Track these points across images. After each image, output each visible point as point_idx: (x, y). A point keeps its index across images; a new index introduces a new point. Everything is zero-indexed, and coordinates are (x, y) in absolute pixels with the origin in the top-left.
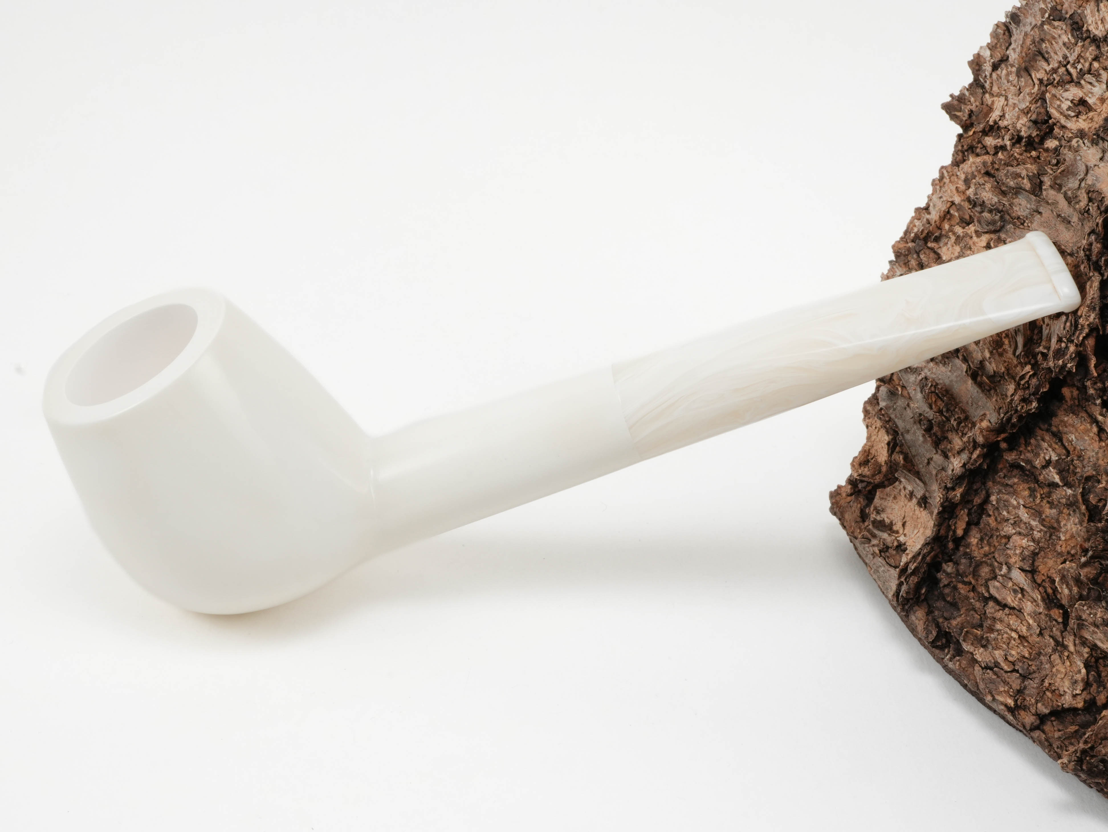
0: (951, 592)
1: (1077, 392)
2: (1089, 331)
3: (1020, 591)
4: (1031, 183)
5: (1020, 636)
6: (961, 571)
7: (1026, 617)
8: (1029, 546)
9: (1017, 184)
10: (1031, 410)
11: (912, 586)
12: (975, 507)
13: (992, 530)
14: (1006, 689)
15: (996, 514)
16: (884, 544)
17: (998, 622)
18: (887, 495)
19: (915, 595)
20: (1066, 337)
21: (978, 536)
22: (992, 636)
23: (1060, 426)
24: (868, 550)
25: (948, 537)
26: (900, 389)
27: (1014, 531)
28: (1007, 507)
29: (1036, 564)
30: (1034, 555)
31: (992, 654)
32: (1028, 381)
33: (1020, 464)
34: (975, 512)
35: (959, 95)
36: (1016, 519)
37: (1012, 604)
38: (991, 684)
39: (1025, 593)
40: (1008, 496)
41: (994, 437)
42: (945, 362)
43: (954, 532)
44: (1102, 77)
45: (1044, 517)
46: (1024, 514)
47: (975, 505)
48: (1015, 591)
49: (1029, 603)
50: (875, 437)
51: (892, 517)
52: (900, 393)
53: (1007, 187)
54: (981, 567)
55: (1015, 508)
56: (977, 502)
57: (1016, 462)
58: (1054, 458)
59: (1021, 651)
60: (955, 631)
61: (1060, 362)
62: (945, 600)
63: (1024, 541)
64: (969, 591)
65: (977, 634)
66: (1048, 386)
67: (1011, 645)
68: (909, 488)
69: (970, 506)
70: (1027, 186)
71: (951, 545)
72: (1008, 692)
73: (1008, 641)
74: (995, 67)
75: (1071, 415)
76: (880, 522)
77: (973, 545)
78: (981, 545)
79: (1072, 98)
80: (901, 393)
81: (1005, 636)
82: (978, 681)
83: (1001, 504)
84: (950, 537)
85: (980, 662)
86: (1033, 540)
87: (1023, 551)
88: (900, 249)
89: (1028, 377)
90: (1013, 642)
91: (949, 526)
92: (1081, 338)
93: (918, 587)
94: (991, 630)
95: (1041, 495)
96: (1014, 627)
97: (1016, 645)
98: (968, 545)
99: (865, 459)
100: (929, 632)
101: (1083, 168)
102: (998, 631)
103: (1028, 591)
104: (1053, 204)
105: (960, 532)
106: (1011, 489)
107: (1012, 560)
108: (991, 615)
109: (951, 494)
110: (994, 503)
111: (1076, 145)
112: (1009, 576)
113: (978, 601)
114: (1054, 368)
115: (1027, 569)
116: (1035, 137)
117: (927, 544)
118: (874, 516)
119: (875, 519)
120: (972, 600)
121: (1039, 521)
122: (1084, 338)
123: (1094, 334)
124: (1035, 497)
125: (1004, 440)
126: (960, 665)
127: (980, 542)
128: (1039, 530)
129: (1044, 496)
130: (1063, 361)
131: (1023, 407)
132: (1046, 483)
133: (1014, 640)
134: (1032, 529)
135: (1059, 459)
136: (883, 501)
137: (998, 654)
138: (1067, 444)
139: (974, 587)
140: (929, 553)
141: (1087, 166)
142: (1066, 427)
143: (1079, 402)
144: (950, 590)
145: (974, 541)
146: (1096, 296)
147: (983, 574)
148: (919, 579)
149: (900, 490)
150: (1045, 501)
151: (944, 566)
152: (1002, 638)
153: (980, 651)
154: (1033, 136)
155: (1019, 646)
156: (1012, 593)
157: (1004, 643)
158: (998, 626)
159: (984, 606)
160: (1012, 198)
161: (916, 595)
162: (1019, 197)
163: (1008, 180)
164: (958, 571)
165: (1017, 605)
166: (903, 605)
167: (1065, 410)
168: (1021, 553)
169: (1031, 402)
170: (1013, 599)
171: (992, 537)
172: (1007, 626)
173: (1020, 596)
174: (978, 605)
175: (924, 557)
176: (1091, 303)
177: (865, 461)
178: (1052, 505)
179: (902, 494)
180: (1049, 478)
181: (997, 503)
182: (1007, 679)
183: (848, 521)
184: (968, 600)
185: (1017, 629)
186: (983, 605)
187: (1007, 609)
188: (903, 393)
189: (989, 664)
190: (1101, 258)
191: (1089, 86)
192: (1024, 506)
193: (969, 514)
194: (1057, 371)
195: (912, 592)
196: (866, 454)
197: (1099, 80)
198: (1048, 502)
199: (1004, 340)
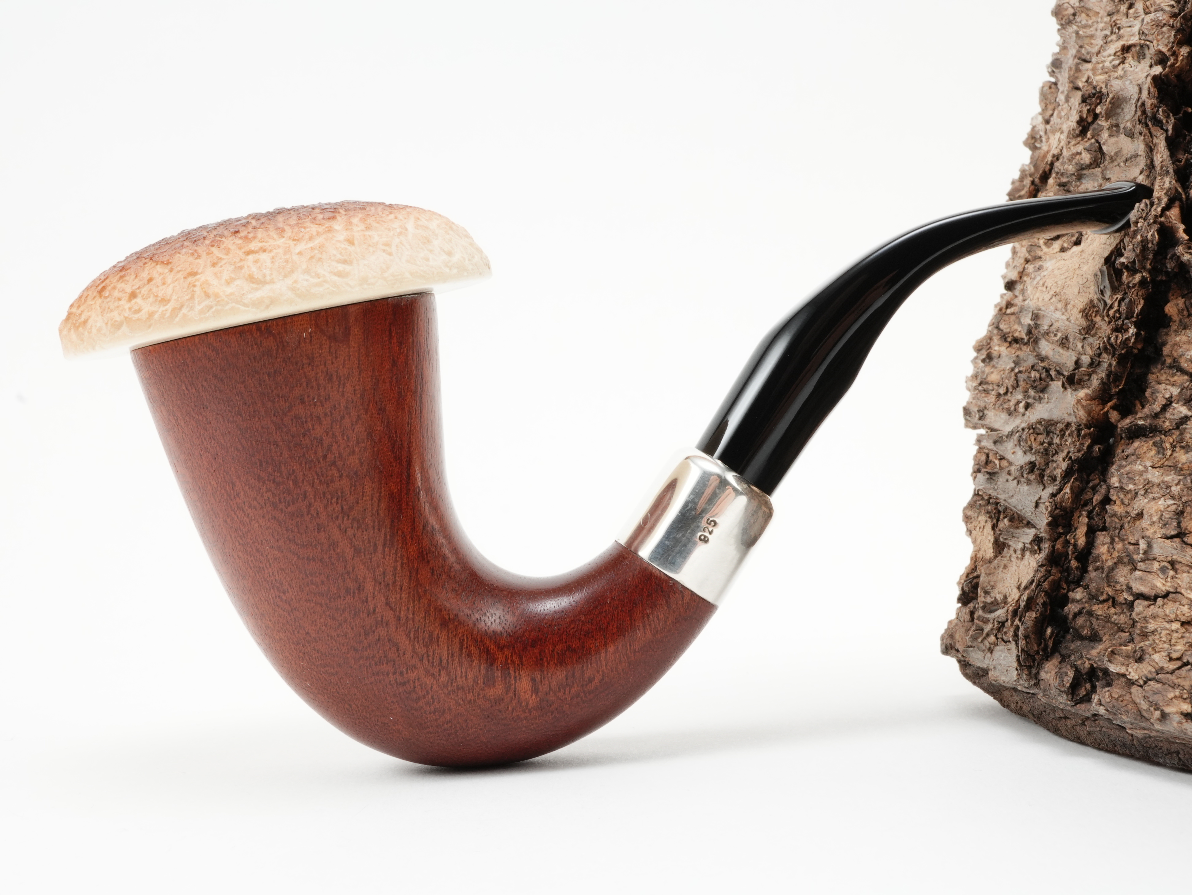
0: (1086, 621)
1: (1183, 300)
2: (1169, 200)
3: (1170, 567)
4: (1090, 154)
5: (1183, 624)
6: (1094, 591)
7: (1185, 594)
8: (1168, 506)
9: (1076, 164)
10: (1128, 339)
11: (1030, 624)
12: (1097, 509)
13: (1121, 518)
14: (1177, 693)
15: (1122, 496)
16: (999, 622)
17: (1151, 621)
18: (995, 568)
19: (1039, 645)
20: (1141, 217)
21: (1108, 540)
22: (1147, 643)
23: (1173, 352)
24: (984, 648)
25: (1068, 554)
26: (997, 462)
27: (1146, 501)
28: (1132, 479)
29: (1183, 525)
30: (1180, 514)
31: (1151, 663)
32: (1118, 310)
33: (1137, 425)
34: (1098, 515)
35: (1020, 175)
36: (1146, 487)
37: (1164, 589)
38: (1155, 696)
39: (1177, 566)
40: (1130, 466)
41: (1099, 407)
42: (1040, 397)
43: (1075, 545)
44: (1138, 11)
45: (1180, 465)
46: (1154, 476)
47: (1096, 505)
48: (1163, 570)
49: (1185, 575)
50: (981, 538)
51: (1004, 590)
52: (998, 466)
53: (1068, 177)
54: (1117, 570)
55: (1141, 474)
56: (1097, 500)
57: (1134, 425)
58: (1175, 391)
59: (1188, 638)
60: (1099, 660)
61: (1139, 237)
62: (1082, 638)
63: (1160, 503)
64: (1109, 608)
65: (1128, 650)
66: (1142, 302)
67: (1173, 641)
68: (1020, 545)
69: (1089, 508)
70: (1087, 159)
71: (1074, 564)
72: (1181, 697)
73: (1169, 637)
74: (1047, 122)
75: (1183, 331)
76: (992, 603)
77: (1103, 554)
78: (1113, 548)
79: (1114, 51)
80: (1000, 466)
81: (1164, 632)
82: (1138, 701)
83: (1125, 481)
84: (1070, 553)
85: (1136, 681)
86: (1173, 498)
87: (1162, 515)
88: (981, 342)
89: (1116, 304)
90: (1175, 635)
91: (1067, 542)
92: (1159, 209)
93: (1039, 626)
94: (1145, 635)
95: (1171, 444)
96: (1173, 616)
97: (1180, 636)
98: (1097, 559)
99: (973, 567)
100: (1064, 675)
101: (1136, 89)
102: (1153, 632)
103: (1179, 559)
104: (1116, 154)
105: (1082, 541)
106: (1133, 457)
107: (1149, 533)
108: (1140, 617)
109: (1059, 496)
110: (1117, 485)
111: (1122, 73)
112: (1151, 557)
113: (1123, 612)
114: (1134, 250)
115: (1173, 533)
116: (1087, 117)
117: (1040, 566)
118: (984, 600)
119: (985, 603)
120: (1115, 617)
121: (1175, 474)
122: (1164, 210)
123: (1177, 204)
124: (1165, 449)
125: (1114, 408)
126: (1111, 695)
127: (1111, 546)
128: (1176, 482)
129: (1174, 444)
130: (1141, 235)
131: (1117, 337)
132: (1174, 425)
133: (1177, 632)
134: (1168, 487)
135: (1182, 389)
136: (990, 577)
137: (1159, 659)
138: (1186, 365)
139: (1113, 598)
140: (1045, 577)
141: (1139, 85)
142: (1181, 347)
143: (1188, 311)
144: (1084, 618)
145: (1103, 549)
146: (1165, 157)
147: (1122, 580)
148: (1039, 614)
149: (1010, 556)
150: (1177, 449)
151: (1071, 595)
152: (1161, 637)
153: (1135, 667)
154: (1085, 116)
155: (1185, 635)
156: (1161, 575)
157: (1164, 642)
158: (1152, 626)
159: (1131, 615)
160: (1076, 186)
161: (1041, 643)
162: (1083, 181)
163: (1066, 166)
164: (1090, 594)
165: (1170, 587)
166: (1029, 668)
167: (1176, 331)
168: (1161, 518)
169: (1126, 330)
170: (1164, 582)
171: (1122, 527)
172: (1163, 620)
173: (1171, 573)
174: (1122, 619)
175: (1039, 585)
176: (1162, 167)
177: (973, 569)
178: (1186, 448)
179: (1012, 559)
180: (1175, 417)
181: (1120, 481)
182: (1176, 681)
183: (960, 640)
184: (1108, 622)
185: (1177, 615)
186: (1128, 614)
187: (1159, 599)
188: (1001, 464)
189: (1150, 676)
190: (1158, 111)
191: (1129, 29)
192: (1153, 467)
193: (1090, 516)
194: (1138, 252)
195: (1033, 636)
196: (973, 562)
197: (1137, 15)
198: (1182, 447)
199: (1095, 319)
